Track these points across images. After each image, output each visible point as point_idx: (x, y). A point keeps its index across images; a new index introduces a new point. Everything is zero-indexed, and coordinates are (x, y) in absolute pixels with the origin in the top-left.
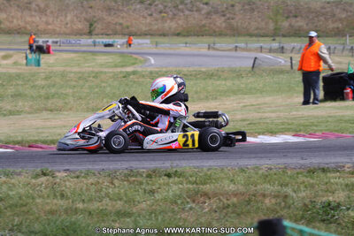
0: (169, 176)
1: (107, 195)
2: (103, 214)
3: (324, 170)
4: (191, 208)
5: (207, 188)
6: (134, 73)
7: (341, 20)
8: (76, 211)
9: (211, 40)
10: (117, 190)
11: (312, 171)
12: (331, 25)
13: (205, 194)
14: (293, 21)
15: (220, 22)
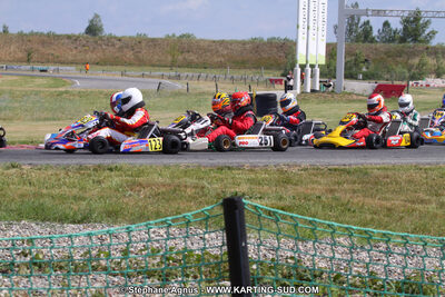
0: (111, 170)
1: (65, 184)
2: (63, 198)
3: (229, 168)
4: (130, 195)
5: (141, 179)
6: (66, 92)
7: (223, 56)
8: (42, 196)
9: (123, 68)
10: (72, 180)
11: (221, 169)
12: (216, 60)
13: (140, 184)
14: (186, 55)
15: (129, 54)
